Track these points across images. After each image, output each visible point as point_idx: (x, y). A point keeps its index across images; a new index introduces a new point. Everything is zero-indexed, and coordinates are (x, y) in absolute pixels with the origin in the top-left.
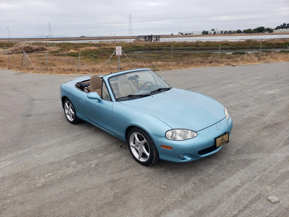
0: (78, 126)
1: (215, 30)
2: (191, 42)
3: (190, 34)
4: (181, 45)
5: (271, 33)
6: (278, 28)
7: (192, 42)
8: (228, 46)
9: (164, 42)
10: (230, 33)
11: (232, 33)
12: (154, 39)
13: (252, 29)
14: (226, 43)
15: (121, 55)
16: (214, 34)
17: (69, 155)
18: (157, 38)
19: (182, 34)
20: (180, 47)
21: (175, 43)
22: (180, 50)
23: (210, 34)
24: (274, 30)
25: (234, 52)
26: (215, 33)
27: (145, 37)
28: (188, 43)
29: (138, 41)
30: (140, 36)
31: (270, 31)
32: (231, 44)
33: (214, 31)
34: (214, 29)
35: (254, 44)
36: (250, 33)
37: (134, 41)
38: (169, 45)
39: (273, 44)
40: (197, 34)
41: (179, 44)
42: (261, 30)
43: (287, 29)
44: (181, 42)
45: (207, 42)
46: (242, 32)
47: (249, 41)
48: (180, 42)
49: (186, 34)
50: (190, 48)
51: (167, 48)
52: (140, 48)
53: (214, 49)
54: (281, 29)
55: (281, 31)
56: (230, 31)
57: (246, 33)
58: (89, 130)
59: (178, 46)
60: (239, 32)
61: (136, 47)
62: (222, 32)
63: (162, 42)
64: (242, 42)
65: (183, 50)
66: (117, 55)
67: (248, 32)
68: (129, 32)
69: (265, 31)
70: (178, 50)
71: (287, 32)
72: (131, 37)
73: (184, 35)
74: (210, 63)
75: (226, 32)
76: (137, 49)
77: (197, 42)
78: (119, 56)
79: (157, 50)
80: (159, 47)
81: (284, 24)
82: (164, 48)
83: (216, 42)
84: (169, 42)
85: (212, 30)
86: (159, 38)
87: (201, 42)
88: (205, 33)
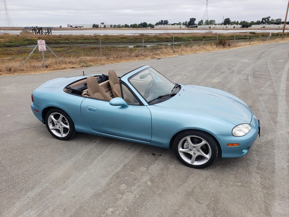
0: (75, 142)
1: (105, 24)
2: (89, 36)
3: (80, 27)
4: (80, 39)
5: (153, 29)
6: (157, 24)
7: (91, 35)
8: (126, 39)
9: (59, 35)
10: (119, 27)
11: (121, 27)
12: (44, 31)
13: (137, 24)
14: (124, 37)
15: (45, 50)
16: (104, 28)
17: (107, 179)
18: (48, 30)
19: (71, 26)
20: (80, 41)
21: (72, 36)
22: (80, 44)
23: (100, 27)
24: (155, 26)
25: (136, 46)
26: (105, 26)
27: (34, 29)
28: (86, 36)
29: (27, 33)
30: (28, 28)
31: (152, 26)
32: (129, 37)
33: (103, 25)
34: (103, 23)
35: (148, 38)
36: (136, 27)
37: (21, 33)
38: (67, 39)
39: (163, 38)
40: (87, 27)
41: (76, 37)
42: (144, 25)
43: (164, 25)
44: (79, 35)
45: (105, 35)
46: (129, 26)
47: (142, 35)
48: (77, 36)
49: (76, 27)
50: (90, 41)
51: (65, 41)
52: (34, 42)
53: (115, 43)
54: (160, 25)
55: (160, 27)
56: (119, 25)
57: (133, 28)
58: (95, 144)
59: (78, 39)
60: (126, 26)
61: (27, 40)
62: (111, 26)
63: (58, 35)
64: (137, 36)
65: (83, 44)
66: (40, 50)
67: (134, 26)
68: (7, 22)
69: (148, 26)
70: (78, 43)
71: (165, 28)
72: (10, 29)
73: (74, 27)
74: (137, 56)
75: (115, 26)
76: (30, 42)
77: (95, 35)
78: (43, 52)
79: (55, 43)
80: (56, 40)
81: (162, 21)
82: (62, 41)
83: (114, 36)
84: (65, 35)
85: (102, 23)
86: (51, 30)
87: (99, 36)
88: (95, 27)
